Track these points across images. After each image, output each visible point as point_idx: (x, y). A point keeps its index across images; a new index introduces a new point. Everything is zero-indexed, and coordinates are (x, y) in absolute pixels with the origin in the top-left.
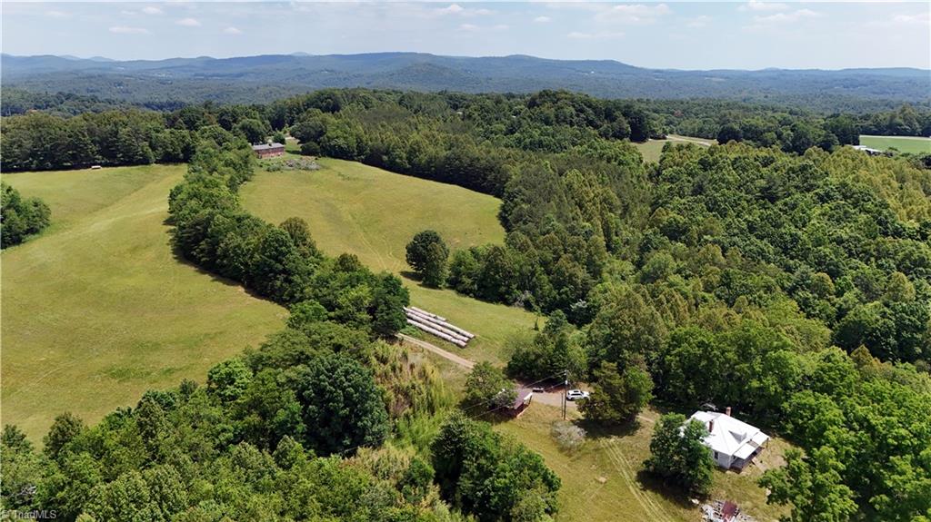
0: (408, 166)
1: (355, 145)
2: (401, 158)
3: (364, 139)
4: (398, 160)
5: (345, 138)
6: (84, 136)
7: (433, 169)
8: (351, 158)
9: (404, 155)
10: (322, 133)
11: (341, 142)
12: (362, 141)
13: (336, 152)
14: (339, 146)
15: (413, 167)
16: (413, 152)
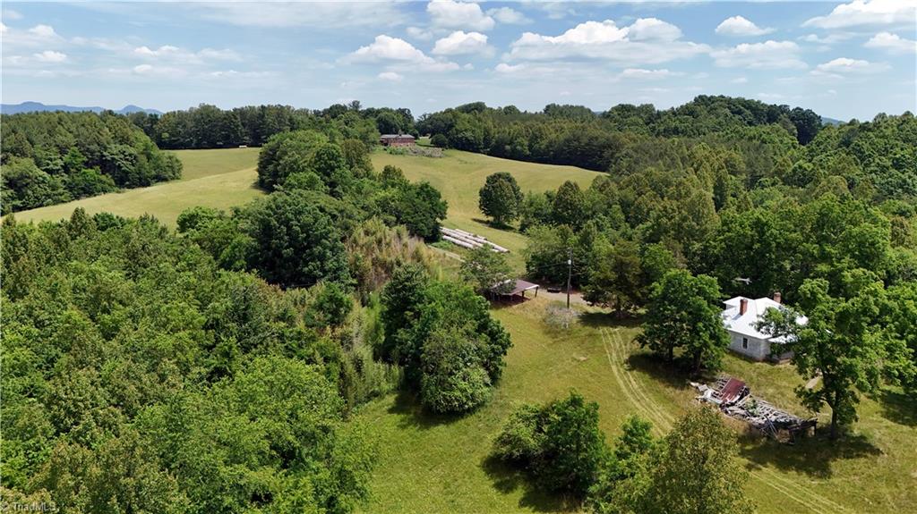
0: (528, 153)
1: (482, 138)
2: (522, 145)
3: (492, 132)
4: (519, 147)
5: (473, 132)
6: (236, 119)
7: (552, 153)
8: (477, 151)
9: (526, 143)
10: (451, 126)
11: (469, 134)
12: (489, 134)
13: (463, 145)
14: (466, 139)
15: (533, 153)
16: (534, 138)
